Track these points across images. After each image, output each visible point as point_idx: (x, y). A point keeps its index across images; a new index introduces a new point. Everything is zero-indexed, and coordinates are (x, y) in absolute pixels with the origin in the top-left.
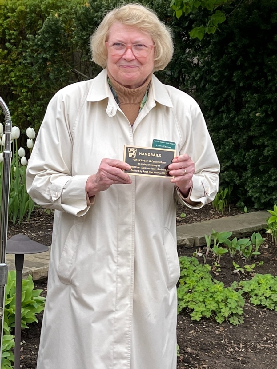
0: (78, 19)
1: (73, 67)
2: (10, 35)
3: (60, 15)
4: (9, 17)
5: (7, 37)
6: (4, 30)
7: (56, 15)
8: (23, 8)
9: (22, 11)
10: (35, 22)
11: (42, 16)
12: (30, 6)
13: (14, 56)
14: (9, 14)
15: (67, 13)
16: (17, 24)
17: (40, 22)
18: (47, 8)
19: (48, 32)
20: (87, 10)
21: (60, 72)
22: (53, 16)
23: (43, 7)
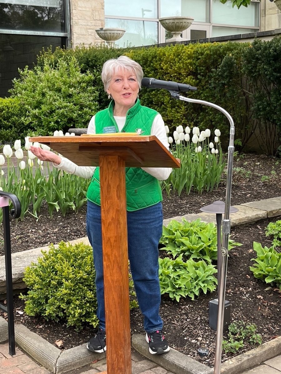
0: (245, 56)
1: (242, 88)
2: (201, 70)
3: (233, 55)
4: (199, 59)
5: (199, 72)
6: (196, 68)
7: (231, 55)
8: (208, 52)
9: (207, 54)
10: (216, 60)
11: (221, 56)
12: (213, 50)
13: (203, 83)
14: (200, 57)
15: (237, 53)
16: (205, 62)
17: (220, 60)
18: (224, 51)
19: (225, 66)
20: (251, 50)
21: (233, 92)
22: (229, 55)
23: (221, 50)
